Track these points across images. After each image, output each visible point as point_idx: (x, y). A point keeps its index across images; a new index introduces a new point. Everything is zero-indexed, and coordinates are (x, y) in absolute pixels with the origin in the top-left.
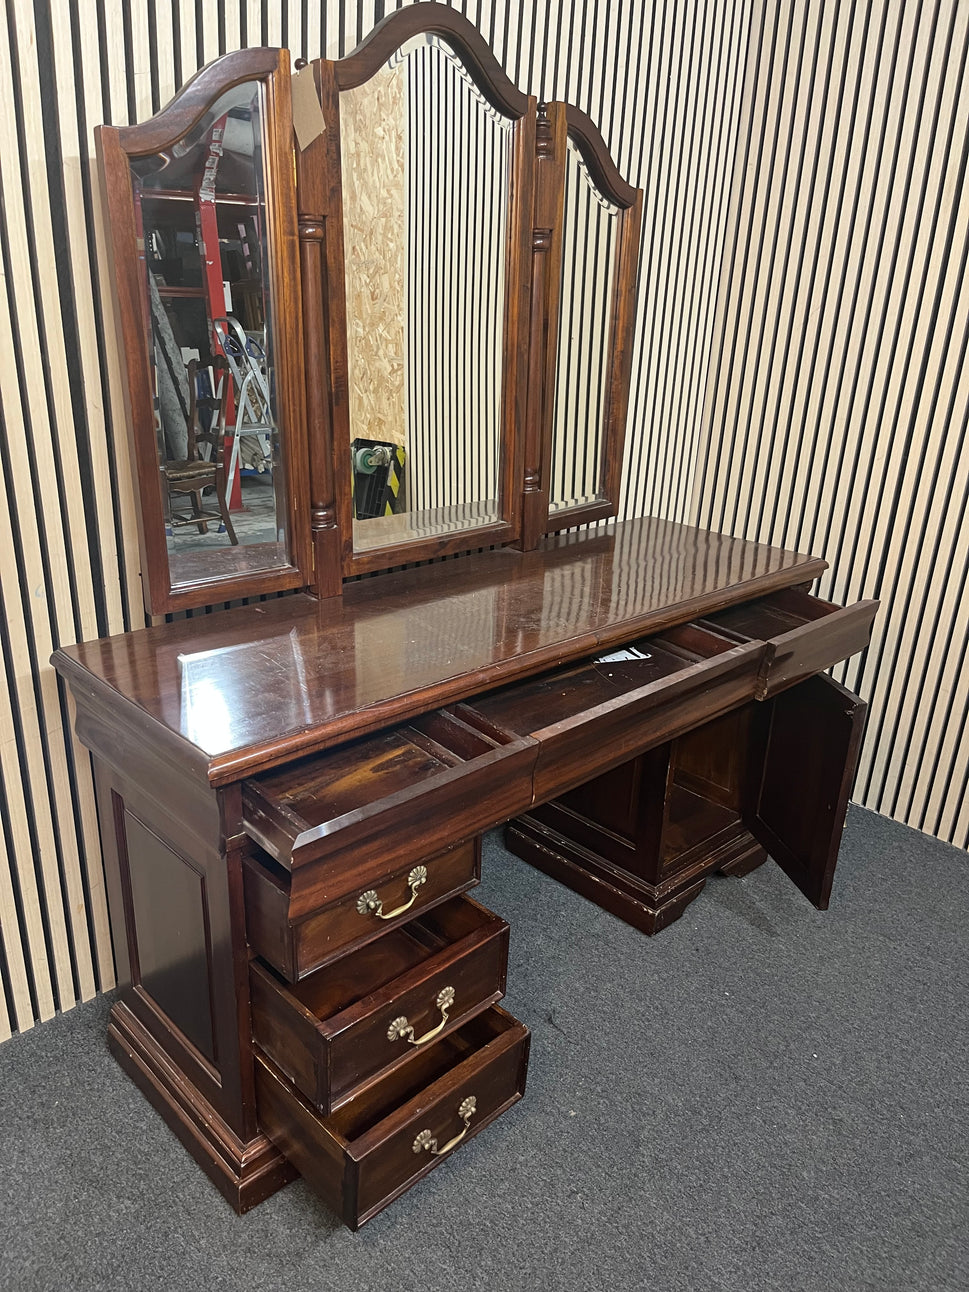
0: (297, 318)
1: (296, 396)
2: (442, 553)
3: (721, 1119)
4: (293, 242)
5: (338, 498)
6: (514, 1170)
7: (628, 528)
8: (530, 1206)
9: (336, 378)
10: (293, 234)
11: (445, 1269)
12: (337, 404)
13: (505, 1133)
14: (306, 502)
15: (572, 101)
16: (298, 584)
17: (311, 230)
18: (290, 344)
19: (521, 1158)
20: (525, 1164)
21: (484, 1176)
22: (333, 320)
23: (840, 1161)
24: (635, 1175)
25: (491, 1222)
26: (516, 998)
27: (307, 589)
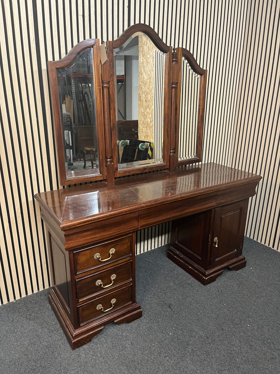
0: (101, 108)
1: (101, 129)
2: (145, 171)
3: (215, 341)
4: (100, 88)
5: (113, 156)
6: (150, 347)
7: (206, 166)
8: (153, 358)
9: (113, 124)
10: (100, 86)
11: (125, 372)
12: (113, 131)
13: (150, 337)
14: (104, 157)
15: (184, 47)
16: (102, 179)
17: (105, 85)
18: (99, 115)
19: (153, 345)
20: (154, 346)
21: (142, 348)
22: (112, 109)
23: (250, 357)
24: (185, 354)
25: (141, 361)
26: (161, 299)
27: (105, 180)
